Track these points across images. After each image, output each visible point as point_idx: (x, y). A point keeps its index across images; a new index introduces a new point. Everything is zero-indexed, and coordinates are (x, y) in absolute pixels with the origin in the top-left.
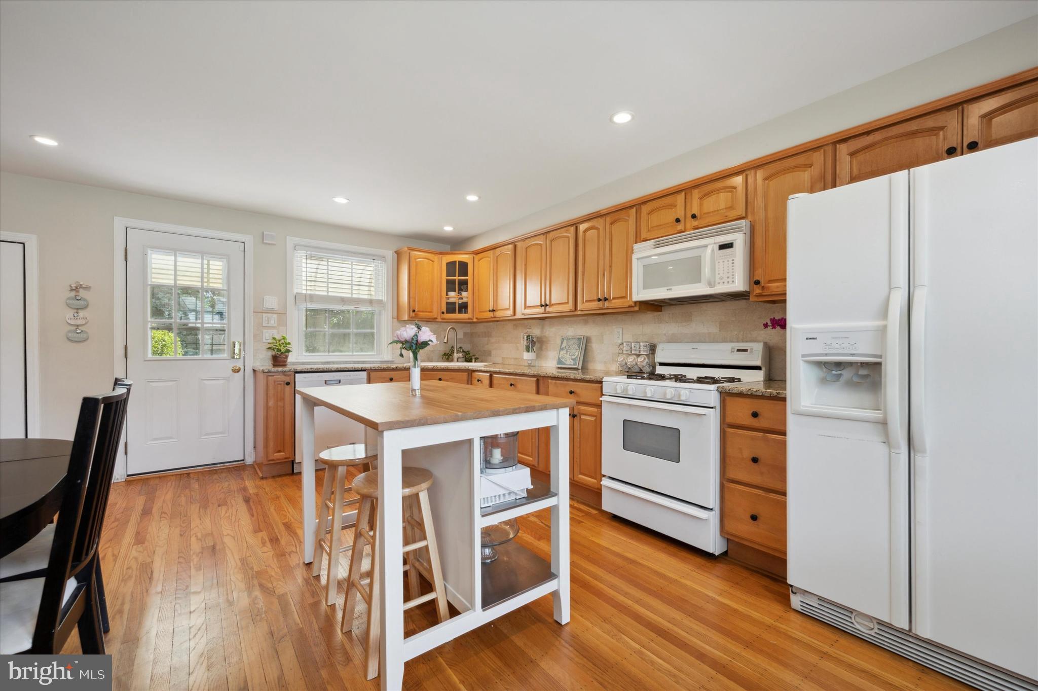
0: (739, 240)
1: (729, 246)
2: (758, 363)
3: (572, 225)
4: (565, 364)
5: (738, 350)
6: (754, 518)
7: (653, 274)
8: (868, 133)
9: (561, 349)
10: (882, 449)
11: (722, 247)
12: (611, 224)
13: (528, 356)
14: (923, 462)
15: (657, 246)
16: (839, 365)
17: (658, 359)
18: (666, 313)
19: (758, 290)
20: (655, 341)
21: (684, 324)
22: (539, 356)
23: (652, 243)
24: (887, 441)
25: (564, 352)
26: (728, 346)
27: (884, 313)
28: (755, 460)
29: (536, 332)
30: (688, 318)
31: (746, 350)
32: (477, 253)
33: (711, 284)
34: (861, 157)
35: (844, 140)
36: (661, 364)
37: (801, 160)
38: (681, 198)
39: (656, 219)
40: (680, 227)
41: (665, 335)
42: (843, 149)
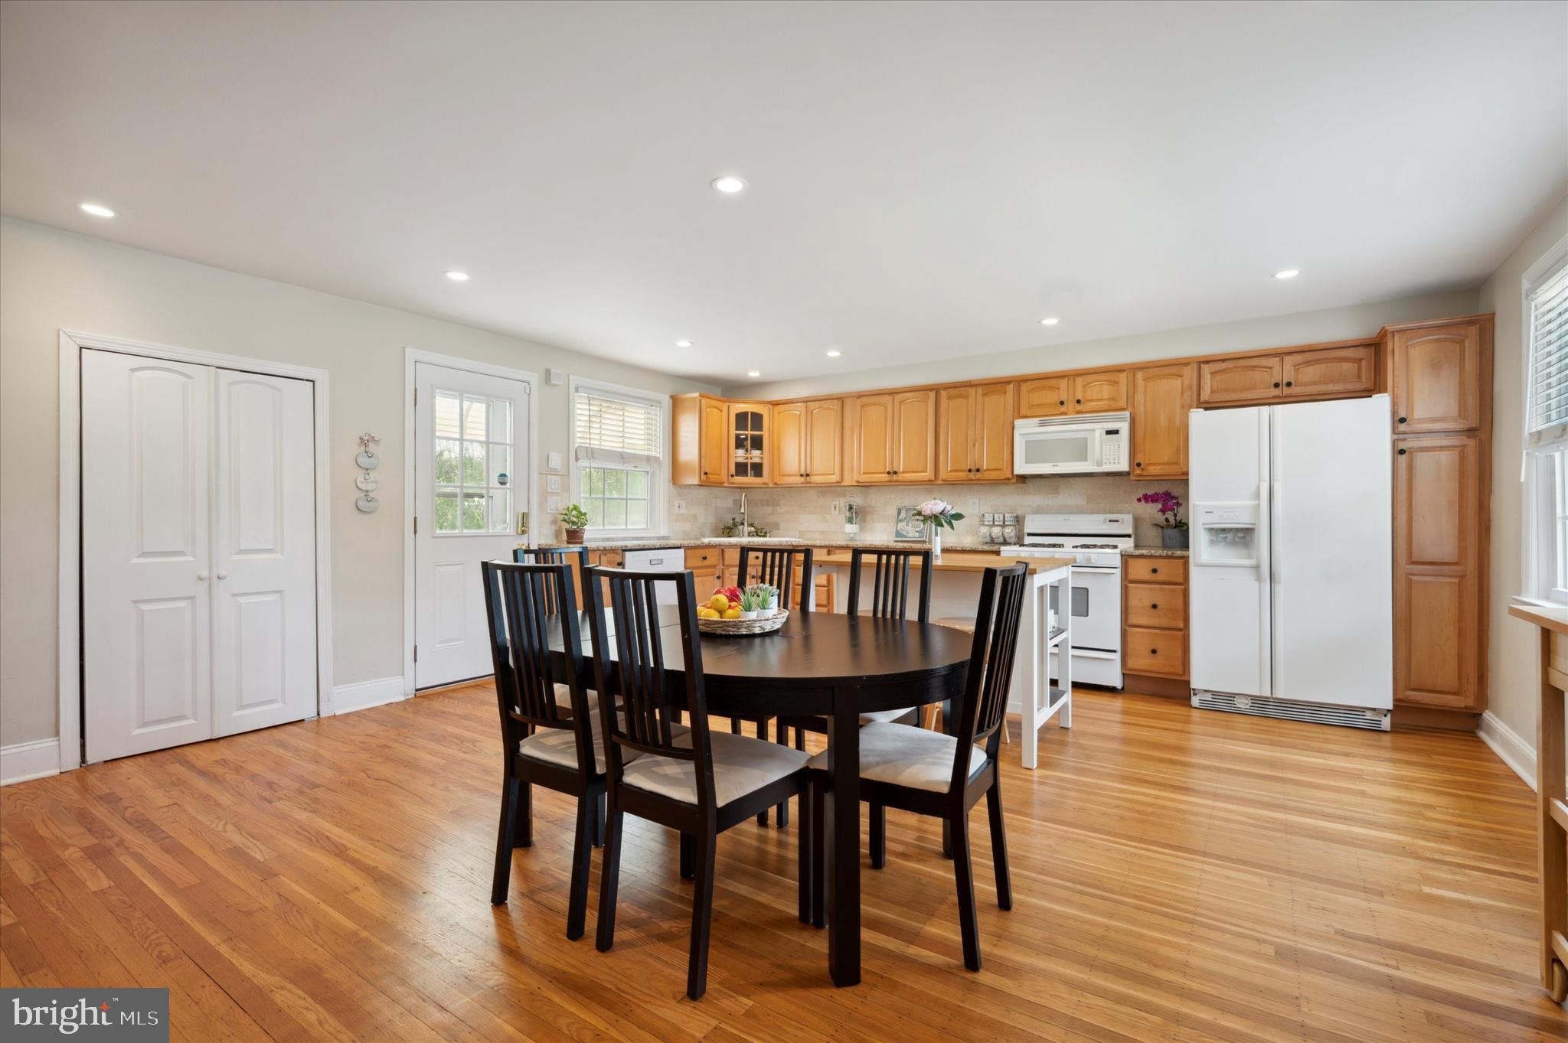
0: (1124, 427)
1: (1116, 432)
2: (1130, 531)
3: (932, 390)
4: (906, 537)
5: (1110, 521)
6: (1154, 652)
7: (1035, 450)
8: (1223, 361)
9: (899, 521)
10: (1256, 584)
11: (1109, 432)
12: (984, 395)
13: (851, 529)
14: (1279, 589)
15: (1043, 424)
16: (1223, 530)
17: (1027, 530)
18: (1030, 485)
19: (1138, 471)
20: (1019, 512)
21: (1050, 496)
22: (861, 529)
23: (1036, 420)
24: (1259, 579)
25: (904, 523)
26: (1101, 517)
27: (1258, 496)
28: (1154, 606)
29: (858, 500)
30: (1055, 491)
31: (1118, 521)
32: (776, 404)
33: (1099, 464)
34: (1218, 377)
35: (1207, 362)
36: (1029, 535)
37: (1173, 370)
38: (1063, 383)
39: (1037, 398)
40: (1063, 409)
41: (1030, 506)
42: (1206, 369)
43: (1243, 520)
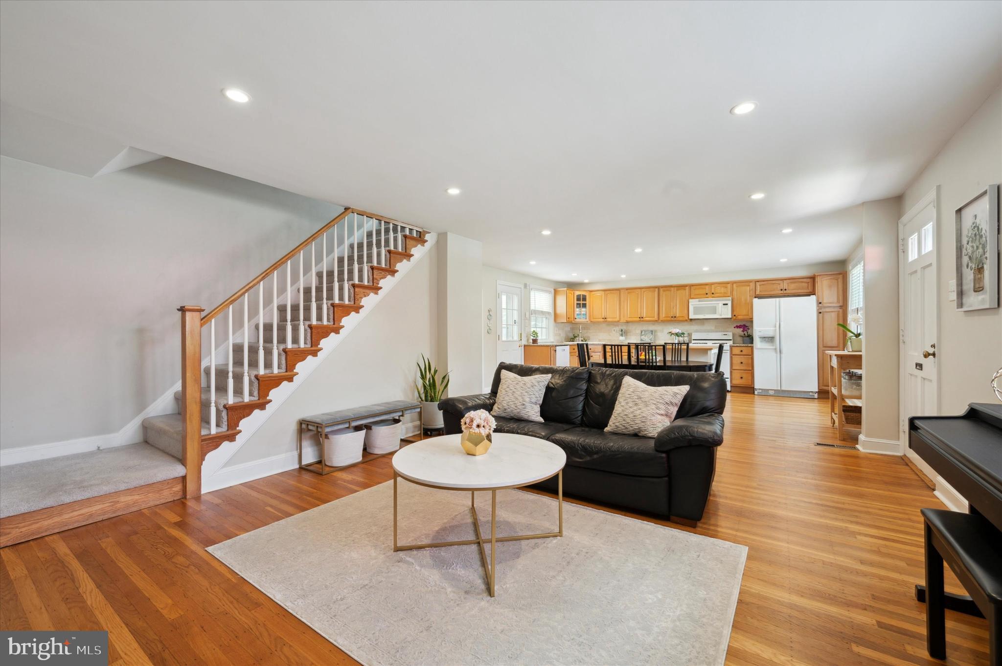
0: (729, 303)
1: (727, 304)
2: (731, 338)
3: (657, 288)
4: (645, 341)
5: (724, 335)
6: (742, 378)
7: (697, 310)
8: (764, 281)
9: (642, 335)
10: (775, 354)
11: (724, 304)
12: (677, 290)
13: (622, 338)
14: (783, 356)
15: (699, 301)
16: (764, 337)
17: (693, 338)
18: (693, 322)
19: (734, 318)
20: (690, 332)
21: (702, 326)
22: (627, 338)
23: (697, 300)
24: (776, 353)
25: (645, 336)
26: (721, 333)
27: (775, 327)
28: (742, 363)
29: (625, 328)
30: (703, 324)
31: (727, 335)
32: (592, 291)
33: (721, 315)
34: (762, 286)
35: (758, 281)
36: (694, 340)
37: (747, 284)
38: (707, 287)
39: (698, 292)
40: (707, 296)
41: (693, 329)
42: (758, 284)
43: (771, 334)
